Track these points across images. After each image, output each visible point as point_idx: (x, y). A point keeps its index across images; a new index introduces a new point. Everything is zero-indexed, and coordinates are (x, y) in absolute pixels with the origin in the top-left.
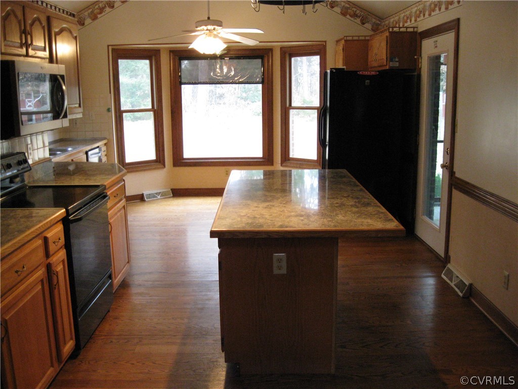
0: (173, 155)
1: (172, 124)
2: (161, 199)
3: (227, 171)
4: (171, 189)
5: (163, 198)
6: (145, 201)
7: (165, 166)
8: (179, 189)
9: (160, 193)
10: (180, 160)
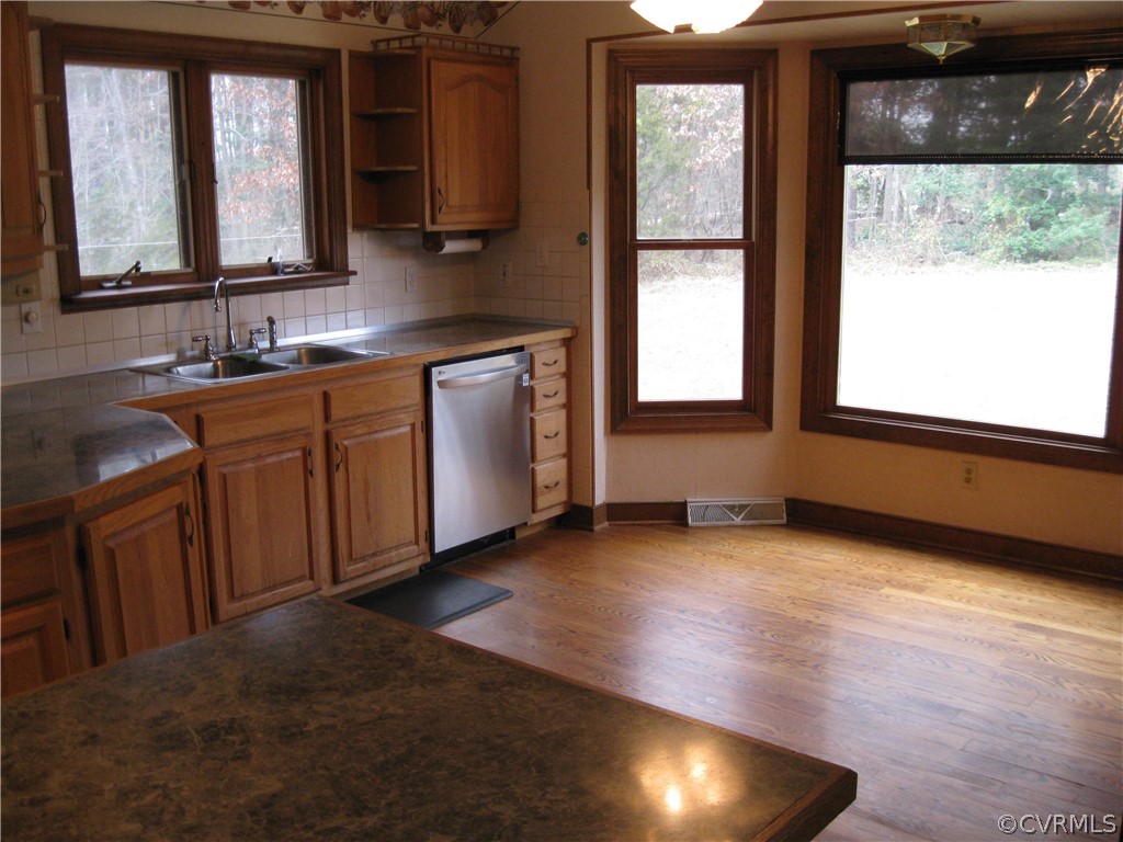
0: (802, 392)
1: (806, 291)
2: (743, 527)
3: (969, 471)
4: (787, 500)
5: (753, 527)
6: (686, 524)
7: (769, 426)
8: (809, 503)
9: (742, 507)
10: (825, 411)
